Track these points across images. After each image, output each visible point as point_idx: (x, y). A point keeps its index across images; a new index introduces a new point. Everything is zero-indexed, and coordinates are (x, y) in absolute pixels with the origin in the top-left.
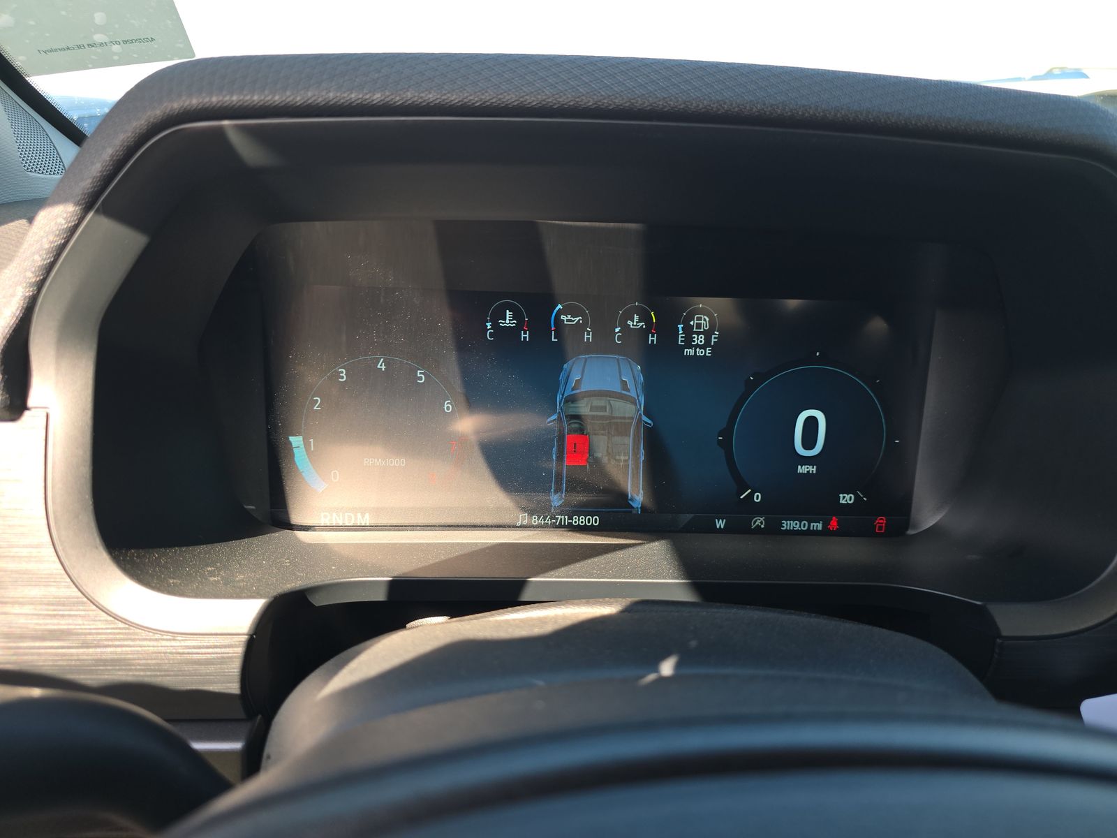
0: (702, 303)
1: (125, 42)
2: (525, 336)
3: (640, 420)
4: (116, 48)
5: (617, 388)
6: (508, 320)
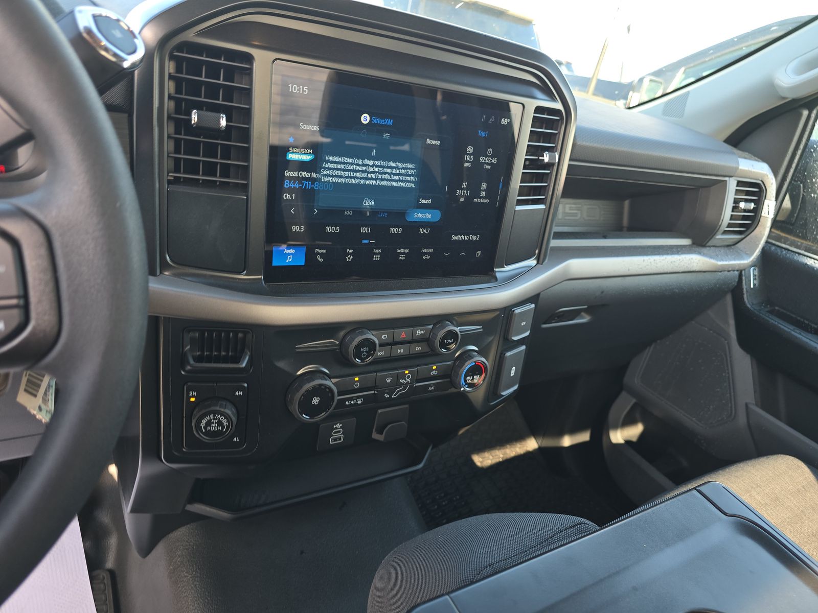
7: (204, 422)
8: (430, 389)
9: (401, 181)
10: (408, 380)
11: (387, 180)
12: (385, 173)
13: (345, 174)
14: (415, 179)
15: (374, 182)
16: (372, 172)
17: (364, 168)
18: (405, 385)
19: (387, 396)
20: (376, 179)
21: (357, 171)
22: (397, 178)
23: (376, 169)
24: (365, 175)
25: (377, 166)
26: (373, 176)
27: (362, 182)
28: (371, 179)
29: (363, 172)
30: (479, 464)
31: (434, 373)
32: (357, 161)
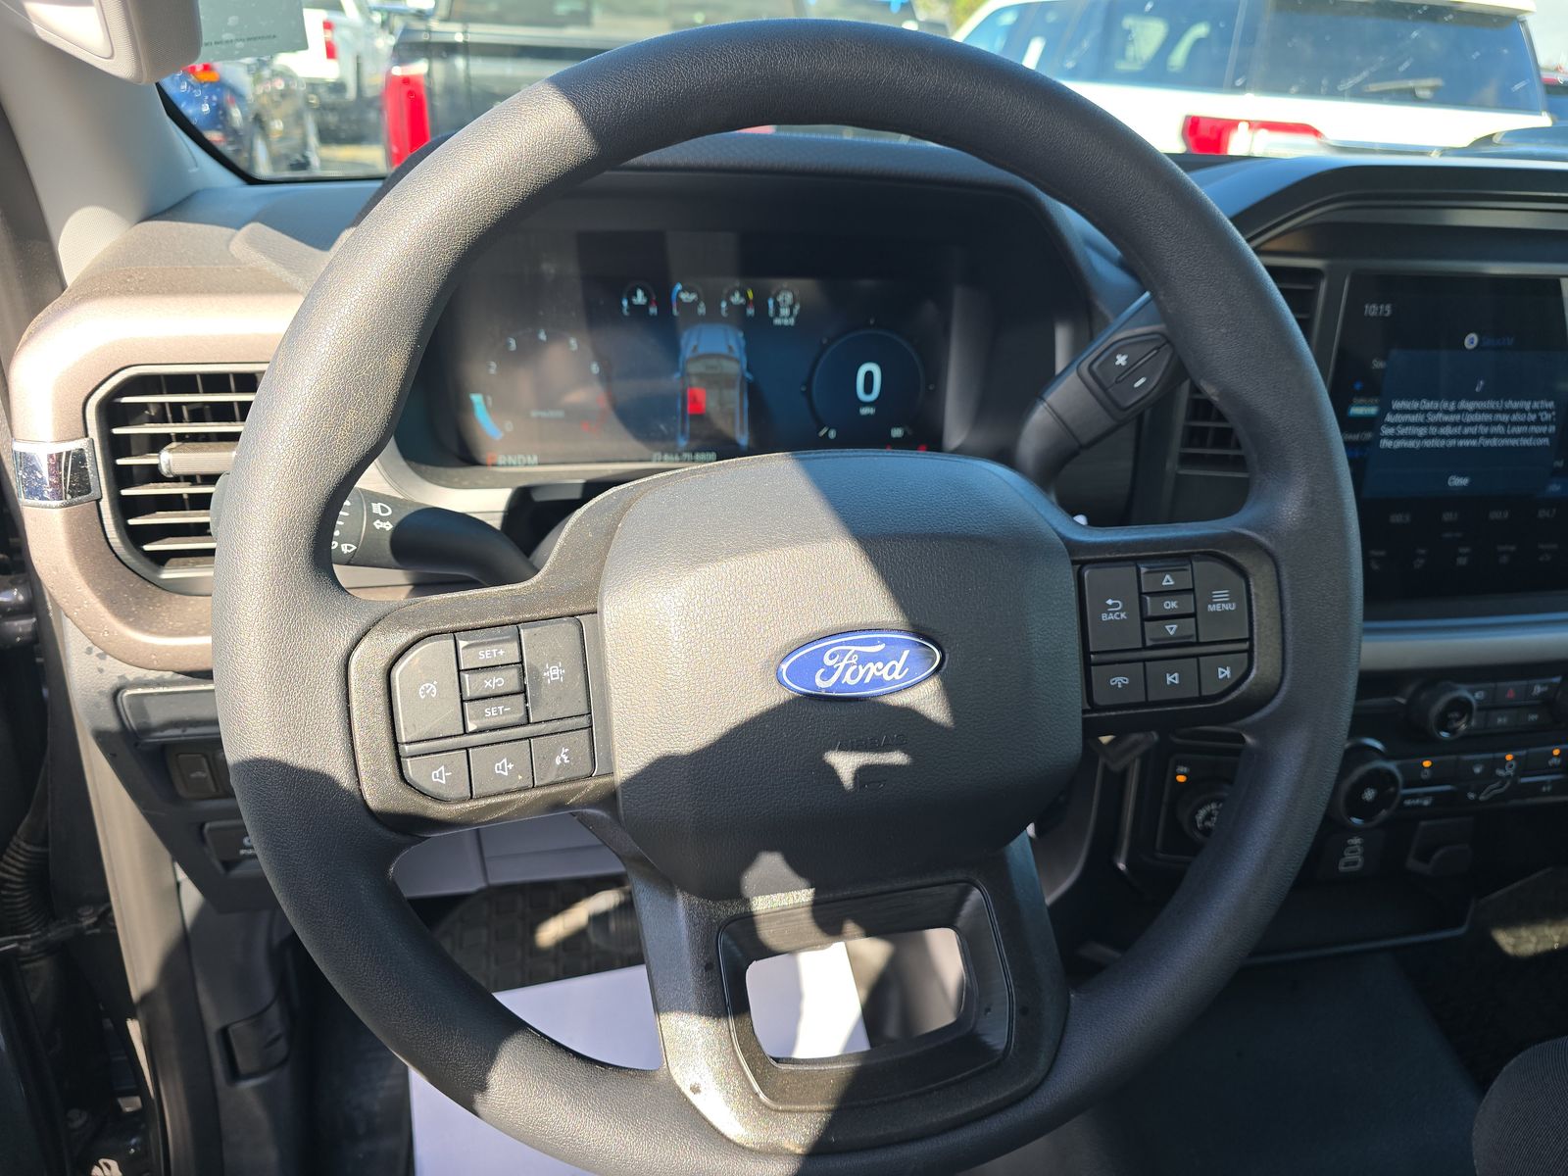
0: (785, 283)
1: (249, 39)
2: (653, 310)
3: (743, 377)
4: (240, 45)
5: (724, 350)
6: (640, 298)
7: (1202, 813)
8: (1544, 789)
9: (1526, 435)
10: (1510, 772)
11: (1499, 436)
12: (1496, 423)
13: (1422, 431)
14: (1552, 429)
15: (1473, 443)
16: (1473, 424)
17: (1457, 417)
18: (1504, 780)
19: (1471, 796)
20: (1477, 436)
21: (1445, 424)
22: (1518, 430)
23: (1478, 417)
24: (1457, 430)
25: (1481, 411)
26: (1473, 430)
27: (1452, 443)
28: (1470, 436)
29: (1454, 424)
30: (1509, 949)
31: (1555, 761)
32: (1445, 405)
